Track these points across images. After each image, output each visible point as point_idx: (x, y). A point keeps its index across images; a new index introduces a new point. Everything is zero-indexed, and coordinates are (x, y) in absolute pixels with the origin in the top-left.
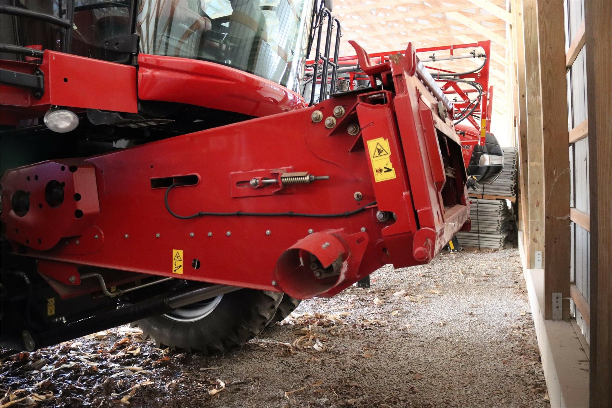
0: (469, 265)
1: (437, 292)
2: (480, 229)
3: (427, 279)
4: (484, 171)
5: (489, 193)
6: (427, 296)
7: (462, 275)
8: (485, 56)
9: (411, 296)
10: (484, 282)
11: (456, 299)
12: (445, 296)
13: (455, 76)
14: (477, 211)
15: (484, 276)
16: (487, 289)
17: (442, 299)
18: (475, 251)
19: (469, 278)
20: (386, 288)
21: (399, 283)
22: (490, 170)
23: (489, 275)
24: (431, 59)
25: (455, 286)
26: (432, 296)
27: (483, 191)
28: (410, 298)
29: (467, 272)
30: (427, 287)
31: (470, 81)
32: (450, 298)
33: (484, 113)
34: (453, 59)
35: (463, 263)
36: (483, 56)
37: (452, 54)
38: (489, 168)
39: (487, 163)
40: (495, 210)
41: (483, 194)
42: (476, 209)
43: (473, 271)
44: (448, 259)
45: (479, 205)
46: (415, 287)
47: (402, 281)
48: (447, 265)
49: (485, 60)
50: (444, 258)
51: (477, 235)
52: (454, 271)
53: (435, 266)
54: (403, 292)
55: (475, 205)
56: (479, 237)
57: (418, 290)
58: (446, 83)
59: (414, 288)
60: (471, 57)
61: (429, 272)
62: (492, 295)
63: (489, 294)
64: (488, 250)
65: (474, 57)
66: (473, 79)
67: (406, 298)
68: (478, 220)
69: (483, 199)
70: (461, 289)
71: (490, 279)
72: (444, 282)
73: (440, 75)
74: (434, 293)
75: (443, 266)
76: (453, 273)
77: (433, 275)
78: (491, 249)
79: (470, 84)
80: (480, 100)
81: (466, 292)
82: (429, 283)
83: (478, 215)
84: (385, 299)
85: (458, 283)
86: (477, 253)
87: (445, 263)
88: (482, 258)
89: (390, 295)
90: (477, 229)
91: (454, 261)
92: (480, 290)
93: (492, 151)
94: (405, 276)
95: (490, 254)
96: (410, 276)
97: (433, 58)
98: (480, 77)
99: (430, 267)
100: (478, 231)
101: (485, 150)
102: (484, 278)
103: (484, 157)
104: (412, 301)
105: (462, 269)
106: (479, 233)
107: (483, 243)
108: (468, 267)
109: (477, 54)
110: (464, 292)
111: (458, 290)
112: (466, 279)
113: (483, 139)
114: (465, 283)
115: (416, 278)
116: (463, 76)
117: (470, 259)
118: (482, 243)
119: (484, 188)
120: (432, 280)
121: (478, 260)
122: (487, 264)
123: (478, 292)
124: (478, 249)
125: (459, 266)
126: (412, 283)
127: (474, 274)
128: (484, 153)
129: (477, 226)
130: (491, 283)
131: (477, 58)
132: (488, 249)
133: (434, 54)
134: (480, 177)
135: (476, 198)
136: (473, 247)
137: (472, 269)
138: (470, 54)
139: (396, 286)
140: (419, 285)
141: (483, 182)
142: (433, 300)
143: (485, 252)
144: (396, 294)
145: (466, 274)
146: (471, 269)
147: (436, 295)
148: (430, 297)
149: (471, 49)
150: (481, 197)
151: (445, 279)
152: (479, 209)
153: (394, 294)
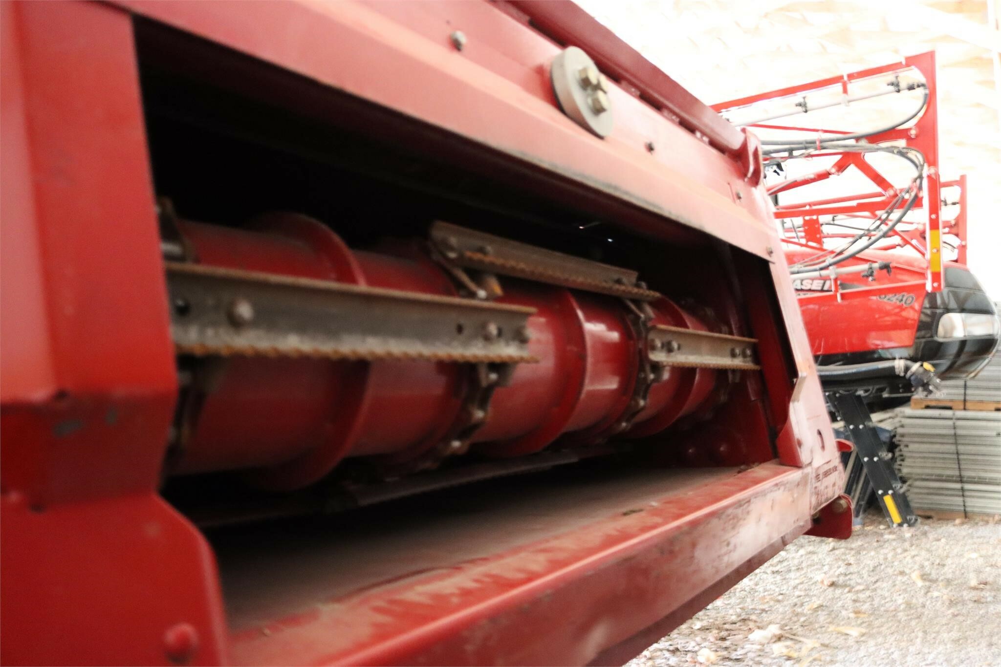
0: (939, 556)
1: (854, 632)
2: (966, 474)
3: (838, 592)
4: (953, 350)
5: (978, 398)
6: (827, 642)
7: (920, 583)
8: (923, 85)
9: (789, 643)
10: (971, 605)
11: (896, 656)
12: (872, 643)
13: (858, 139)
14: (955, 435)
15: (975, 588)
16: (979, 626)
17: (862, 653)
18: (958, 521)
19: (936, 594)
20: (739, 616)
21: (772, 603)
22: (967, 349)
23: (986, 584)
24: (800, 109)
25: (901, 615)
26: (840, 641)
27: (965, 394)
28: (787, 647)
29: (934, 576)
30: (834, 616)
31: (892, 147)
32: (882, 652)
33: (933, 216)
34: (849, 101)
35: (928, 550)
36: (919, 86)
37: (845, 91)
38: (963, 343)
39: (959, 334)
40: (994, 433)
41: (965, 401)
42: (952, 432)
43: (947, 572)
44: (894, 540)
45: (959, 423)
46: (805, 615)
47: (780, 597)
48: (890, 556)
49: (926, 95)
50: (887, 537)
51: (958, 486)
52: (902, 573)
53: (862, 558)
54: (774, 629)
55: (950, 423)
56: (963, 490)
57: (811, 623)
58: (839, 157)
59: (802, 619)
60: (892, 92)
61: (846, 575)
62: (991, 645)
63: (984, 644)
64: (986, 518)
65: (899, 91)
66: (902, 143)
67: (779, 648)
68: (958, 453)
69: (965, 409)
70: (913, 623)
71: (988, 595)
72: (876, 603)
73: (822, 141)
74: (847, 634)
75: (881, 557)
76: (900, 578)
77: (852, 583)
78: (993, 516)
79: (893, 152)
80: (920, 188)
81: (925, 632)
82: (840, 604)
83: (956, 444)
84: (726, 648)
85: (909, 605)
86: (962, 524)
87: (887, 551)
88: (972, 538)
89: (741, 636)
90: (957, 473)
91: (907, 545)
92: (959, 630)
93: (968, 305)
94: (793, 583)
95: (991, 526)
96: (802, 583)
97: (803, 105)
98: (917, 136)
99: (852, 561)
100: (960, 476)
101: (953, 304)
102: (974, 594)
103: (950, 319)
104: (789, 658)
105: (922, 567)
106: (961, 481)
107: (974, 504)
108: (938, 561)
109: (903, 85)
110: (920, 634)
111: (904, 627)
112: (929, 594)
113: (936, 277)
114: (924, 606)
115: (815, 591)
116: (875, 138)
117: (943, 540)
118: (970, 502)
119: (965, 387)
120: (850, 595)
121: (961, 543)
122: (984, 552)
123: (955, 635)
124: (963, 514)
125: (917, 558)
126: (802, 605)
127: (948, 582)
128: (948, 310)
129: (957, 466)
130: (991, 608)
131: (905, 93)
132: (988, 515)
133: (804, 98)
134: (945, 363)
135: (950, 408)
136: (952, 511)
137: (946, 568)
138: (888, 85)
139: (763, 610)
140: (816, 610)
141: (951, 375)
142: (841, 656)
143: (981, 523)
144: (757, 635)
145: (930, 581)
146: (944, 565)
147: (851, 642)
148: (835, 644)
149: (890, 77)
150: (962, 407)
151: (879, 592)
152: (959, 432)
153: (751, 637)
